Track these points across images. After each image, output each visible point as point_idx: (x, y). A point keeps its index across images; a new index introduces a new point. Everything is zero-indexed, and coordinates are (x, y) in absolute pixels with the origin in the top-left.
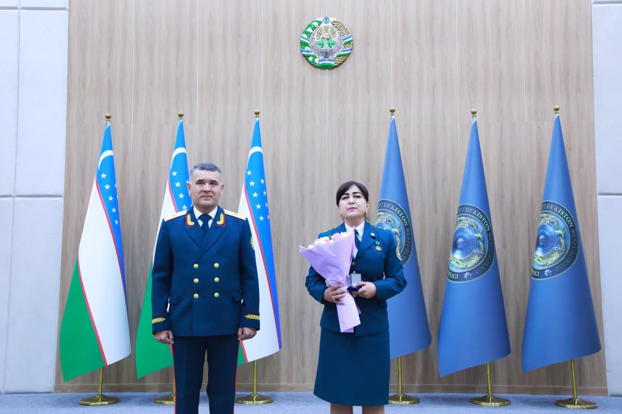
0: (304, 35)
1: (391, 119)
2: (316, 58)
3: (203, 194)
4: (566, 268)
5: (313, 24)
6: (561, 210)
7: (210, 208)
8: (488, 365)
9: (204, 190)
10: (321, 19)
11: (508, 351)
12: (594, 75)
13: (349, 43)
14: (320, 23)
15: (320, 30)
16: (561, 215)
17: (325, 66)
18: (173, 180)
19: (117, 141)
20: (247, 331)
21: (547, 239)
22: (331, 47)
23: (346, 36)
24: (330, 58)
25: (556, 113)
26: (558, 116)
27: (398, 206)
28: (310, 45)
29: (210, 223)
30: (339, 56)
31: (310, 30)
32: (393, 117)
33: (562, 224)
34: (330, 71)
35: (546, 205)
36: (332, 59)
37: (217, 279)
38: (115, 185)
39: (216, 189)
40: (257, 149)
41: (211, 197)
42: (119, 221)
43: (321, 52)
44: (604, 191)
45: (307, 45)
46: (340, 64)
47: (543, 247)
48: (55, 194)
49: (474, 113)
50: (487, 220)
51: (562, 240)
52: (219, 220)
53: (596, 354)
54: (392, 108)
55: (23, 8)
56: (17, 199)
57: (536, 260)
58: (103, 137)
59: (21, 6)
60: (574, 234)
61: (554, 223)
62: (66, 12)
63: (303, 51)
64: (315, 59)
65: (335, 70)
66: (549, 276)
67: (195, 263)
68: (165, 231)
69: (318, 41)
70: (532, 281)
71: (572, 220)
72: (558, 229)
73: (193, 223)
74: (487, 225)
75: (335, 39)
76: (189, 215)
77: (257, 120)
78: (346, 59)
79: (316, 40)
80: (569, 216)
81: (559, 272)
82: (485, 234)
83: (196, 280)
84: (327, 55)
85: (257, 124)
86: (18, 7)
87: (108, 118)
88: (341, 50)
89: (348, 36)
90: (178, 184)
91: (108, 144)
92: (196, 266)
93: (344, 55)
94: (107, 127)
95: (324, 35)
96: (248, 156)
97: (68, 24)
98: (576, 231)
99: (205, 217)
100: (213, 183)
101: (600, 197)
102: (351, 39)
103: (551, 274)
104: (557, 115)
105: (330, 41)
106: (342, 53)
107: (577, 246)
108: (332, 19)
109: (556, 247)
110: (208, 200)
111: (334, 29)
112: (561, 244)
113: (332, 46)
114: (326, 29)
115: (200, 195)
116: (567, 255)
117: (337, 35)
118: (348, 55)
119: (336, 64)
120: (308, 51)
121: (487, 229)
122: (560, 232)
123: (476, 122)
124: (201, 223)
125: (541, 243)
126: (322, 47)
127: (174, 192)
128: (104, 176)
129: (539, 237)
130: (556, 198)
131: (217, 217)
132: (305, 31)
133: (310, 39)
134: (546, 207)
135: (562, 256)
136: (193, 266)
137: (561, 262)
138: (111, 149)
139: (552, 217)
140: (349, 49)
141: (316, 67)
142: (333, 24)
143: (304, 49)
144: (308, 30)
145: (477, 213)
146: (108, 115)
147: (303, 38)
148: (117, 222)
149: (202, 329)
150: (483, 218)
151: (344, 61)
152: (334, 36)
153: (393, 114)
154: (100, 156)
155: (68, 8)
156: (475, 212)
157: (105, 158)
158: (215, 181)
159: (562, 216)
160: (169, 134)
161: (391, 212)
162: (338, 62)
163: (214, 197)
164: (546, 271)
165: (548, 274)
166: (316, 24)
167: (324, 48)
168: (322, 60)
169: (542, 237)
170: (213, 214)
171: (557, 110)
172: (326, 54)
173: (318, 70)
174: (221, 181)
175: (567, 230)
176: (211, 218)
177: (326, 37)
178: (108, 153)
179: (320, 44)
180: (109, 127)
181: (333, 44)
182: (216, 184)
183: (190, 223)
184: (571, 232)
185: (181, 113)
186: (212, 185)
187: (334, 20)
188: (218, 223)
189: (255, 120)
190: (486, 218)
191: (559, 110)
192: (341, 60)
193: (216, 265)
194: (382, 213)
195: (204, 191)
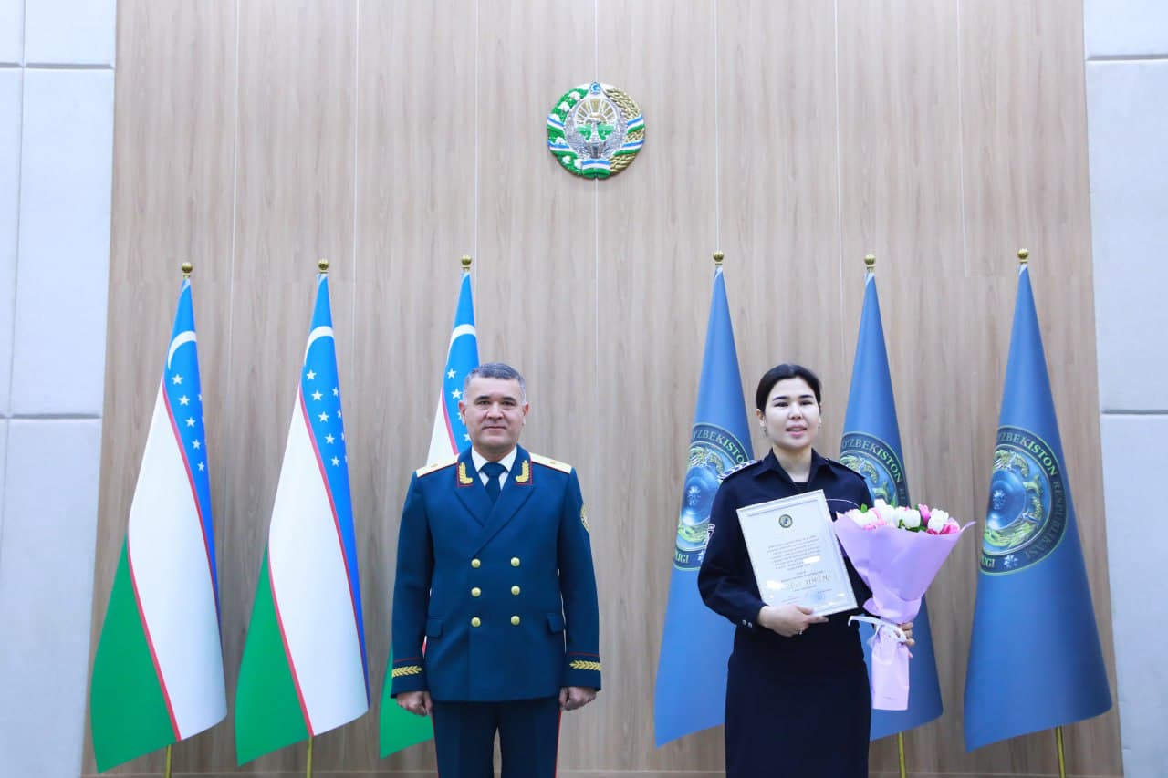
0: (555, 115)
1: (716, 273)
2: (576, 158)
3: (489, 423)
4: (1044, 553)
5: (571, 95)
6: (1033, 443)
7: (503, 450)
8: (901, 736)
9: (489, 415)
10: (585, 87)
11: (938, 709)
12: (1091, 190)
13: (636, 130)
14: (583, 94)
15: (584, 106)
16: (1033, 454)
17: (594, 173)
18: (307, 388)
19: (204, 313)
20: (577, 694)
21: (1008, 497)
22: (604, 138)
23: (632, 118)
24: (603, 158)
25: (1022, 263)
26: (1026, 269)
27: (729, 437)
28: (566, 134)
29: (503, 479)
30: (620, 154)
31: (565, 106)
32: (720, 269)
33: (1036, 470)
34: (602, 182)
35: (1004, 434)
36: (607, 160)
37: (516, 589)
38: (200, 396)
39: (513, 413)
40: (465, 329)
41: (504, 428)
42: (205, 463)
43: (585, 148)
44: (1112, 407)
45: (559, 134)
46: (621, 170)
47: (1001, 512)
48: (86, 412)
49: (870, 262)
50: (896, 462)
51: (1036, 501)
52: (520, 474)
53: (1103, 716)
54: (718, 253)
55: (30, 66)
56: (14, 422)
57: (987, 537)
58: (177, 307)
59: (26, 61)
60: (1057, 488)
61: (1021, 468)
62: (110, 73)
63: (553, 146)
64: (575, 161)
65: (611, 181)
66: (1014, 568)
67: (475, 558)
68: (417, 496)
69: (579, 128)
70: (980, 578)
71: (1054, 463)
72: (1027, 479)
73: (470, 481)
74: (896, 471)
75: (612, 123)
76: (462, 464)
77: (466, 275)
78: (631, 161)
79: (576, 126)
80: (1049, 454)
81: (1031, 561)
82: (892, 489)
83: (476, 591)
84: (596, 153)
85: (467, 282)
86: (21, 63)
87: (187, 270)
88: (624, 143)
89: (636, 118)
90: (317, 396)
91: (186, 320)
92: (476, 563)
93: (628, 153)
94: (185, 287)
95: (591, 116)
96: (449, 342)
97: (113, 96)
98: (1061, 484)
99: (493, 469)
100: (507, 402)
101: (1105, 418)
102: (641, 122)
103: (1015, 565)
104: (1024, 266)
105: (603, 127)
106: (625, 149)
107: (1064, 512)
108: (605, 87)
109: (1026, 514)
110: (498, 434)
111: (610, 105)
112: (1034, 507)
113: (607, 136)
114: (596, 104)
115: (482, 425)
116: (1047, 528)
117: (616, 117)
118: (636, 152)
119: (613, 170)
120: (561, 146)
121: (895, 479)
122: (1032, 485)
123: (873, 278)
124: (485, 479)
125: (997, 506)
126: (587, 139)
127: (310, 410)
128: (177, 380)
129: (992, 493)
130: (1023, 420)
131: (517, 469)
132: (556, 108)
133: (565, 124)
134: (1004, 437)
135: (1036, 531)
136: (470, 562)
137: (1034, 542)
138: (192, 329)
139: (1016, 457)
140: (638, 141)
141: (576, 174)
142: (609, 96)
143: (554, 141)
144: (561, 107)
145: (877, 450)
146: (187, 265)
147: (553, 121)
148: (201, 467)
149: (487, 686)
150: (888, 459)
151: (628, 164)
152: (609, 118)
153: (721, 264)
154: (172, 342)
155: (113, 65)
156: (873, 448)
157: (180, 347)
158: (510, 399)
159: (1036, 455)
160: (301, 302)
161: (715, 446)
162: (618, 166)
163: (510, 428)
164: (1008, 558)
165: (1012, 563)
166: (576, 96)
167: (590, 141)
168: (588, 163)
169: (998, 494)
170: (508, 462)
171: (1023, 256)
172: (595, 151)
173: (581, 180)
174: (522, 398)
175: (1045, 481)
176: (504, 469)
177: (596, 119)
178: (186, 337)
179: (583, 133)
180: (189, 288)
181: (607, 133)
182: (512, 404)
183: (465, 480)
184: (1052, 486)
185: (324, 261)
186: (506, 407)
187: (610, 87)
188: (519, 479)
189: (463, 275)
190: (893, 457)
191: (1029, 257)
192: (622, 161)
193: (515, 561)
194: (699, 449)
195: (490, 418)
